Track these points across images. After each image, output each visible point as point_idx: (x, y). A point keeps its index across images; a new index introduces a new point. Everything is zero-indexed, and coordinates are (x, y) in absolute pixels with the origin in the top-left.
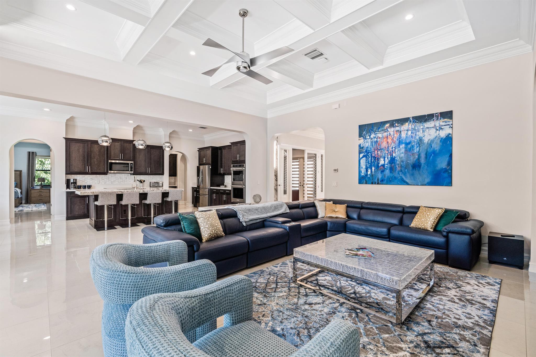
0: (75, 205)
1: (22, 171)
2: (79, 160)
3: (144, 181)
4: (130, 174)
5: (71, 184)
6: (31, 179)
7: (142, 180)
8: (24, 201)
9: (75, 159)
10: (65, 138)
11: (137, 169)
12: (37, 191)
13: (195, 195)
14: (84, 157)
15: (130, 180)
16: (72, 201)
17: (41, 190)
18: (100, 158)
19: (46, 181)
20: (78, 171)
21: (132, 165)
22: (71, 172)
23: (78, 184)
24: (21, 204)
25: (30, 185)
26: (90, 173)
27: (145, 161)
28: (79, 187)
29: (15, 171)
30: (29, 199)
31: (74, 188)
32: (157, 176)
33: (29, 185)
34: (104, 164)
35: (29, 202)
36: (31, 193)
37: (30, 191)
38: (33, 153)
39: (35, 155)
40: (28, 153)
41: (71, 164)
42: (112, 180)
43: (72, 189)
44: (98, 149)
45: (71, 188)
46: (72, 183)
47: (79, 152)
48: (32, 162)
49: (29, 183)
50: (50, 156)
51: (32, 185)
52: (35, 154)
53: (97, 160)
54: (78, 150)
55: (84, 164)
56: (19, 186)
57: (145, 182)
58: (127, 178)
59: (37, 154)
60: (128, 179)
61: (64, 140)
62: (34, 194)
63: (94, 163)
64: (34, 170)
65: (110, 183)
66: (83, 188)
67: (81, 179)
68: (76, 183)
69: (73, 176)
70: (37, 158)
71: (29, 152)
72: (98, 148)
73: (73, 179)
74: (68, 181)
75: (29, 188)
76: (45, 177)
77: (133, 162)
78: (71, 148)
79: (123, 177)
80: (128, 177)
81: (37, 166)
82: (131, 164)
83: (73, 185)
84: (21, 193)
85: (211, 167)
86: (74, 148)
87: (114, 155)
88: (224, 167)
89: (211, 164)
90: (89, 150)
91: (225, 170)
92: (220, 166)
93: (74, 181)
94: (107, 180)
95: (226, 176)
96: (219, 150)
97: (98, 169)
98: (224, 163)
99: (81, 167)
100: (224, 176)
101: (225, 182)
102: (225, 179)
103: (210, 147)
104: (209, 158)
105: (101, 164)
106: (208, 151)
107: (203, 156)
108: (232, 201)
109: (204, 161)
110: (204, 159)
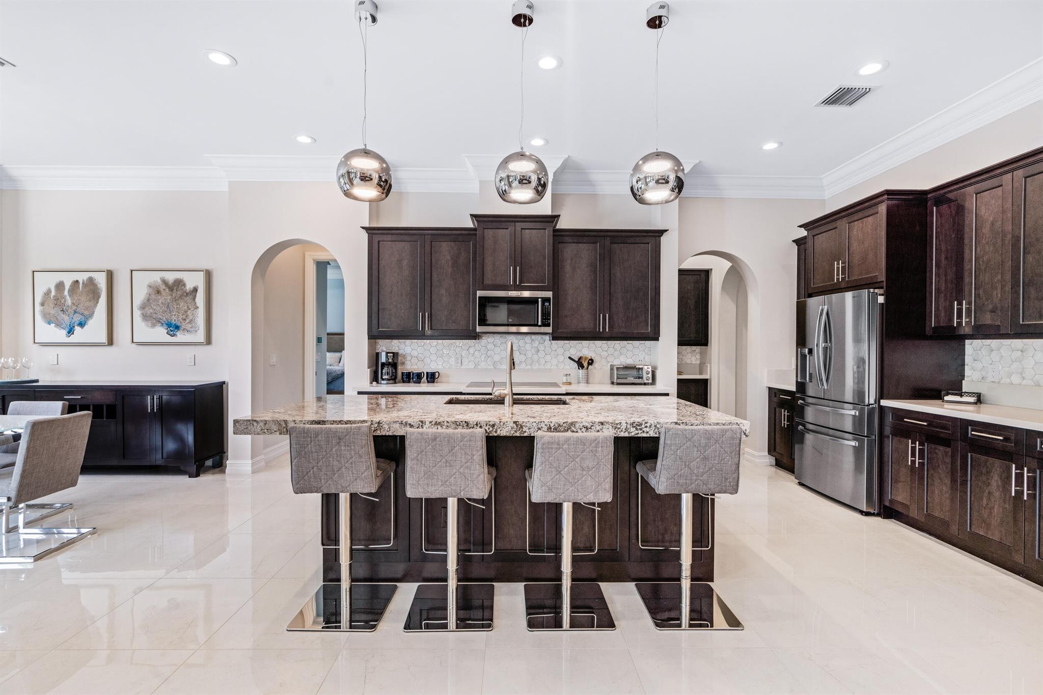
2: (402, 295)
3: (591, 362)
4: (545, 337)
5: (382, 369)
7: (586, 358)
9: (391, 292)
11: (566, 316)
13: (785, 423)
14: (414, 285)
18: (456, 284)
20: (400, 328)
21: (547, 304)
22: (381, 332)
23: (401, 367)
26: (429, 334)
27: (593, 289)
28: (405, 378)
31: (388, 380)
32: (636, 343)
34: (466, 305)
41: (380, 308)
43: (383, 382)
44: (449, 258)
45: (382, 379)
46: (383, 365)
47: (401, 268)
53: (446, 291)
54: (400, 261)
55: (412, 304)
57: (596, 365)
58: (538, 351)
60: (542, 354)
61: (365, 236)
63: (440, 300)
65: (491, 367)
67: (415, 353)
68: (395, 365)
72: (450, 252)
73: (387, 353)
74: (374, 358)
77: (549, 294)
78: (381, 257)
79: (528, 347)
80: (541, 348)
82: (546, 300)
83: (386, 370)
85: (886, 299)
86: (390, 257)
87: (494, 270)
88: (981, 292)
89: (883, 281)
90: (426, 261)
91: (993, 311)
92: (943, 289)
93: (388, 359)
94: (483, 357)
95: (977, 343)
96: (936, 207)
97: (451, 321)
98: (982, 268)
99: (405, 315)
100: (964, 345)
101: (968, 376)
102: (968, 359)
103: (880, 199)
104: (871, 256)
105: (459, 306)
106: (863, 223)
107: (831, 253)
109: (838, 274)
110: (838, 264)
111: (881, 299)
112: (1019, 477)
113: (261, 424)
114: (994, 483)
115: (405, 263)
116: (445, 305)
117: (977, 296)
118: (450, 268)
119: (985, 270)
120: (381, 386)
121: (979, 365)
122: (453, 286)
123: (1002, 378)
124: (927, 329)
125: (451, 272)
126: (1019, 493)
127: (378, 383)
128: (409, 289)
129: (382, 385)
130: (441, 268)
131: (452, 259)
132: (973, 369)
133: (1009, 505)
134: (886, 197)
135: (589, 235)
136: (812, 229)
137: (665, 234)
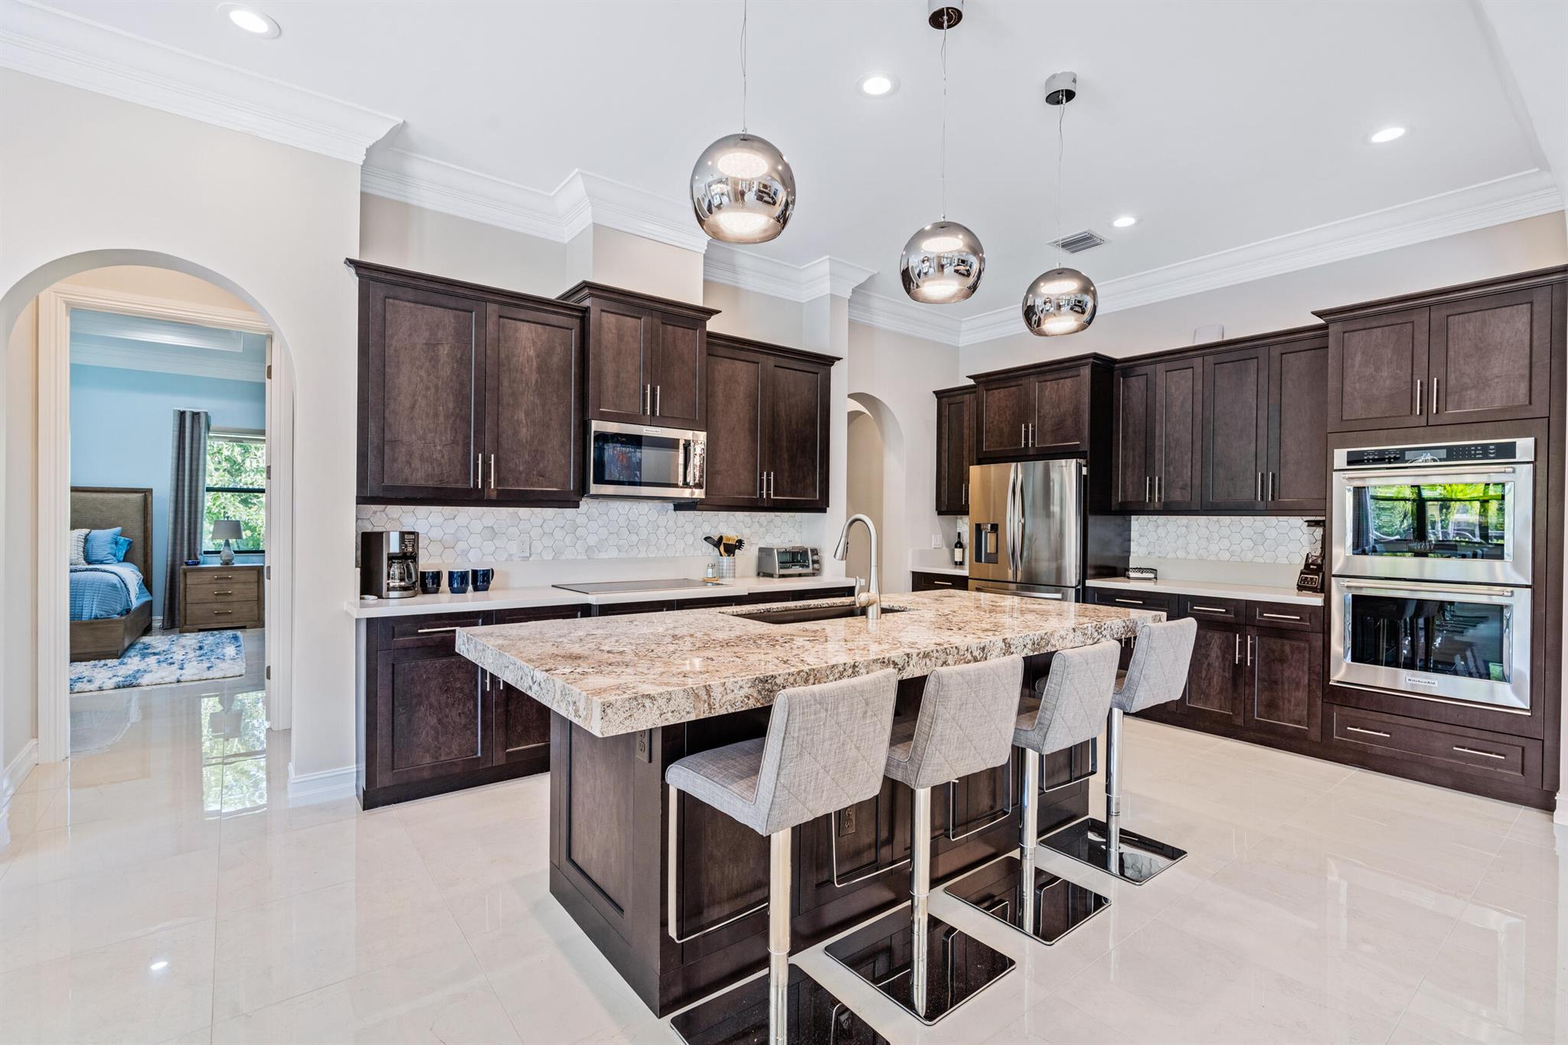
0: (420, 703)
1: (150, 491)
2: (436, 415)
3: (736, 543)
4: (671, 506)
5: (390, 566)
6: (186, 527)
7: (731, 540)
8: (158, 621)
9: (413, 407)
10: (357, 265)
11: (717, 473)
12: (208, 576)
14: (462, 399)
15: (671, 539)
16: (399, 681)
17: (224, 574)
18: (543, 405)
19: (247, 534)
20: (431, 484)
22: (387, 488)
23: (426, 563)
24: (147, 630)
25: (182, 550)
26: (494, 496)
27: (750, 433)
28: (428, 583)
29: (74, 489)
30: (179, 609)
31: (401, 589)
32: (785, 516)
33: (178, 552)
34: (563, 445)
35: (177, 622)
36: (186, 584)
37: (182, 576)
38: (195, 415)
39: (203, 425)
40: (177, 418)
41: (388, 436)
42: (592, 540)
43: (393, 594)
44: (532, 353)
45: (389, 590)
46: (392, 558)
47: (434, 360)
48: (191, 454)
49: (179, 542)
50: (263, 433)
51: (192, 553)
52: (203, 419)
53: (527, 414)
54: (432, 345)
55: (460, 437)
56: (139, 553)
57: (742, 548)
59: (213, 425)
62: (196, 589)
63: (516, 433)
64: (200, 488)
66: (453, 591)
67: (438, 534)
68: (414, 557)
69: (394, 510)
70: (211, 438)
71: (182, 414)
72: (534, 343)
73: (402, 534)
74: (369, 544)
75: (178, 562)
76: (245, 518)
77: (703, 437)
78: (389, 332)
81: (213, 475)
83: (396, 570)
84: (147, 583)
85: (1090, 471)
86: (410, 335)
87: (617, 387)
88: (1171, 469)
89: (1086, 452)
90: (488, 352)
91: (1182, 488)
92: (1130, 462)
93: (406, 546)
94: (568, 539)
95: (1143, 519)
96: (1123, 378)
97: (535, 473)
98: (1173, 445)
99: (443, 456)
100: (1130, 521)
101: (1134, 552)
102: (1134, 535)
103: (1084, 361)
104: (1069, 422)
105: (549, 446)
106: (1058, 384)
107: (1013, 413)
108: (1330, 680)
109: (1027, 439)
110: (1027, 427)
111: (1084, 471)
112: (1243, 644)
113: (661, 702)
114: (1213, 655)
115: (444, 350)
116: (524, 441)
117: (1167, 473)
118: (534, 373)
119: (1175, 448)
120: (388, 605)
121: (1145, 541)
122: (540, 408)
123: (1168, 553)
124: (1114, 503)
125: (537, 381)
126: (1243, 660)
127: (380, 597)
128: (451, 405)
129: (391, 601)
130: (517, 371)
131: (538, 356)
132: (1139, 545)
133: (1229, 673)
134: (1091, 360)
135: (749, 350)
136: (985, 382)
137: (837, 363)
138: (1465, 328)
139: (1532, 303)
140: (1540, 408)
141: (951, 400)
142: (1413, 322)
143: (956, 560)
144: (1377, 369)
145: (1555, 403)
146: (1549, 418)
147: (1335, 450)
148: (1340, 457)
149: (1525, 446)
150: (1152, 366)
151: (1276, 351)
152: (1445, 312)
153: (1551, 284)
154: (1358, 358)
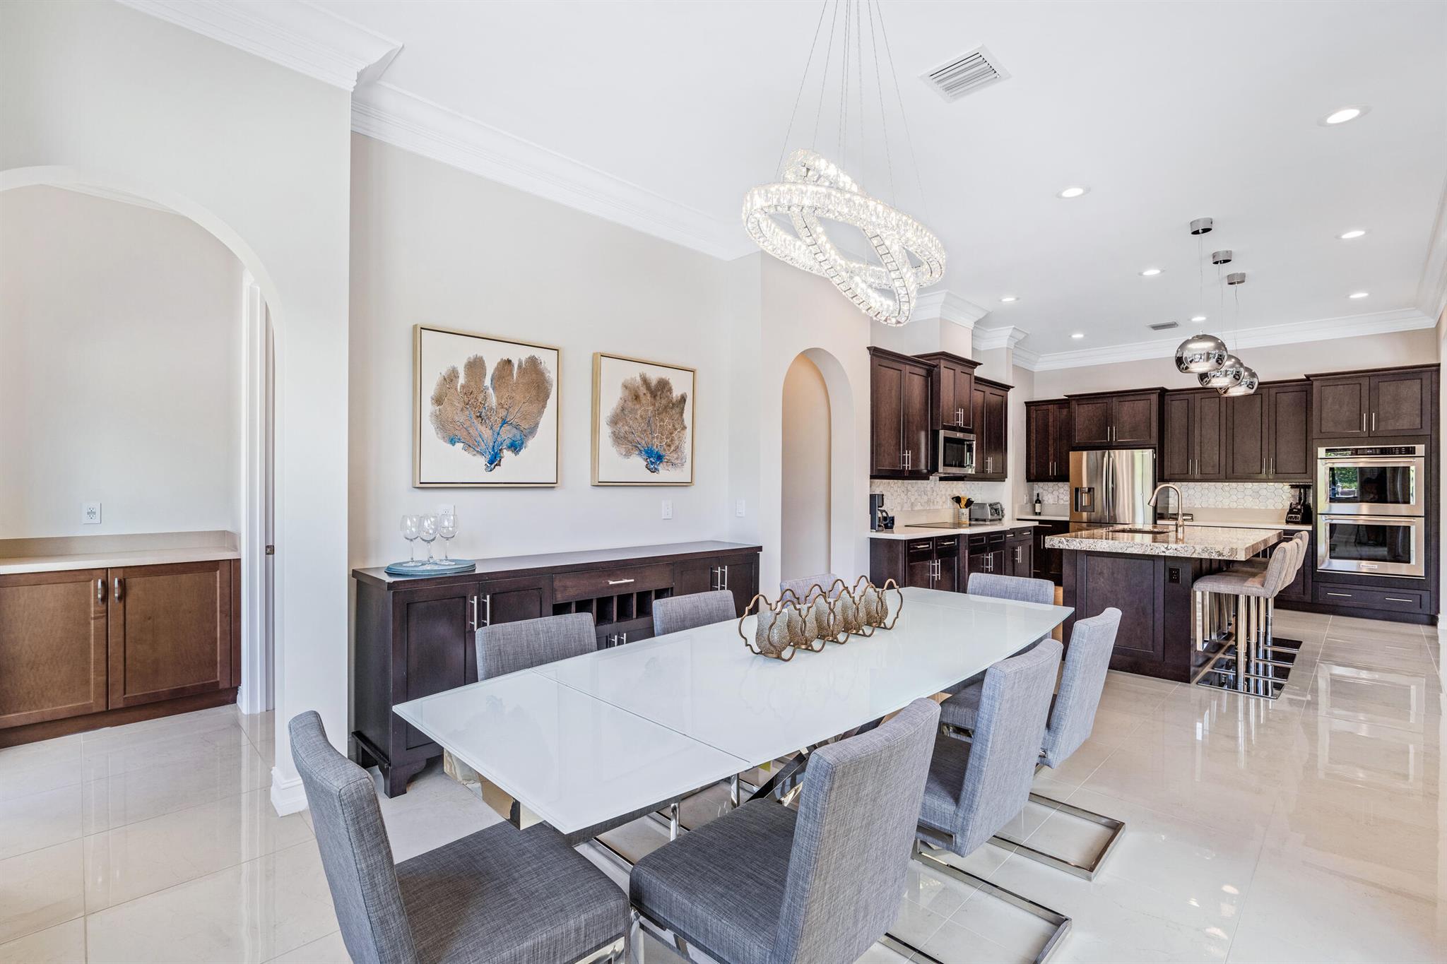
2: (891, 429)
7: (963, 498)
10: (870, 348)
14: (899, 419)
27: (981, 433)
43: (879, 528)
44: (918, 392)
45: (878, 525)
54: (890, 390)
55: (898, 440)
63: (913, 438)
69: (880, 482)
72: (918, 386)
73: (879, 495)
74: (873, 501)
86: (884, 386)
87: (948, 410)
88: (1206, 455)
89: (1155, 445)
90: (907, 393)
91: (1213, 467)
92: (1176, 451)
96: (1174, 401)
97: (919, 459)
98: (1206, 441)
99: (893, 452)
103: (1154, 391)
104: (1142, 427)
106: (1134, 404)
107: (1099, 420)
108: (1317, 569)
109: (1111, 436)
110: (1111, 429)
111: (1157, 456)
119: (1208, 443)
120: (878, 534)
123: (1196, 504)
124: (1165, 475)
128: (895, 423)
129: (879, 532)
130: (914, 403)
134: (1159, 391)
135: (981, 384)
136: (1078, 400)
137: (1011, 389)
138: (1388, 390)
139: (1421, 379)
140: (1427, 431)
141: (1038, 408)
142: (1360, 384)
143: (1036, 511)
144: (1341, 407)
145: (1434, 428)
146: (1431, 435)
147: (1319, 448)
148: (1321, 452)
149: (1420, 449)
150: (1192, 395)
151: (1273, 391)
152: (1377, 380)
153: (1431, 371)
154: (1330, 400)
